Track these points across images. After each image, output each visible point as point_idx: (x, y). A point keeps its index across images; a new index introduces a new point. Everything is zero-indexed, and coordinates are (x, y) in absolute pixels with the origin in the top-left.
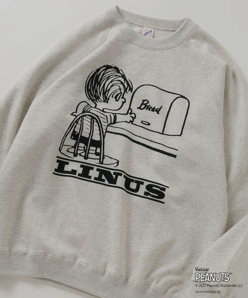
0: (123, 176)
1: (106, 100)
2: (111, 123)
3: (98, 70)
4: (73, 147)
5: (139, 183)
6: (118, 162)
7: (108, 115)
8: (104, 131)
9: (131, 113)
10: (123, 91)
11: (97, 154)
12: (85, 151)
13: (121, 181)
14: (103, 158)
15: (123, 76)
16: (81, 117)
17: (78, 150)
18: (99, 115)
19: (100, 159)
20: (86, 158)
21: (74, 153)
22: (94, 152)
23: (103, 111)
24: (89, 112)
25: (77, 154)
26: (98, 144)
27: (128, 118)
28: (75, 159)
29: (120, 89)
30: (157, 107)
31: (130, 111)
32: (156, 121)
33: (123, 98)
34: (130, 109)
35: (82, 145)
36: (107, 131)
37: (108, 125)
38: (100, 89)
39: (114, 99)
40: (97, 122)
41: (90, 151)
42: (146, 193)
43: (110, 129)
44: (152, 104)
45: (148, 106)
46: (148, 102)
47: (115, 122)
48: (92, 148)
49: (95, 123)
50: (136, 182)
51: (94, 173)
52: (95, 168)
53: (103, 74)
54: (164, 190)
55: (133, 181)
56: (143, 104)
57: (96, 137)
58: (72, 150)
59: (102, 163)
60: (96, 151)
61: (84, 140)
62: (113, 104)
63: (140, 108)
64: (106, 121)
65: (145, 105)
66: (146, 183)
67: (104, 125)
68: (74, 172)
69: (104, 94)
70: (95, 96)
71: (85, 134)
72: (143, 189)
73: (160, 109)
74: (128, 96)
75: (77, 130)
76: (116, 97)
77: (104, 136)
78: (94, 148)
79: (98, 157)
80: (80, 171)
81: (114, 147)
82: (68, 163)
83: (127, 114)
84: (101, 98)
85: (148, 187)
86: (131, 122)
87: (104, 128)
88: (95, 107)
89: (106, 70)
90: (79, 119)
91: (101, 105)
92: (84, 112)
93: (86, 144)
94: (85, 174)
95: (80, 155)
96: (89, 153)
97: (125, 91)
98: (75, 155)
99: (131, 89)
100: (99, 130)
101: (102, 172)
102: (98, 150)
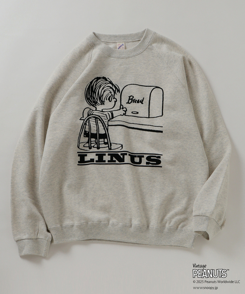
0: (128, 154)
1: (103, 103)
2: (110, 119)
3: (91, 82)
4: (87, 143)
5: (141, 157)
6: (122, 146)
7: (106, 113)
8: (107, 125)
9: (123, 108)
10: (113, 93)
11: (105, 143)
12: (97, 143)
13: (127, 159)
14: (111, 145)
15: (111, 83)
16: (87, 119)
17: (91, 144)
18: (100, 115)
19: (108, 146)
20: (98, 148)
21: (89, 147)
22: (103, 142)
23: (102, 111)
24: (92, 114)
25: (91, 147)
26: (104, 136)
27: (122, 112)
28: (91, 150)
29: (111, 92)
30: (141, 99)
31: (122, 107)
32: (142, 109)
33: (114, 98)
34: (121, 105)
35: (93, 139)
36: (108, 126)
37: (109, 121)
38: (96, 96)
39: (108, 101)
40: (100, 120)
41: (100, 143)
42: (147, 163)
43: (110, 123)
44: (136, 98)
45: (134, 100)
46: (133, 97)
47: (113, 117)
48: (100, 140)
49: (99, 122)
50: (138, 156)
51: (107, 158)
52: (107, 154)
53: (96, 85)
54: (160, 157)
55: (136, 156)
56: (129, 99)
57: (102, 131)
58: (87, 145)
59: (111, 149)
60: (104, 141)
61: (94, 136)
62: (108, 105)
63: (128, 103)
64: (106, 118)
65: (132, 100)
66: (146, 156)
67: (106, 121)
68: (92, 160)
69: (100, 98)
70: (94, 102)
71: (94, 131)
72: (144, 161)
73: (143, 100)
74: (117, 96)
75: (87, 130)
76: (109, 99)
77: (107, 130)
78: (103, 140)
79: (107, 145)
80: (96, 158)
81: (117, 136)
82: (86, 155)
83: (120, 109)
84: (99, 102)
85: (148, 158)
86: (125, 114)
87: (106, 123)
88: (96, 110)
89: (97, 81)
90: (86, 121)
91: (100, 108)
92: (88, 115)
93: (96, 138)
94: (101, 160)
95: (93, 147)
96: (99, 144)
97: (115, 93)
98: (90, 148)
99: (119, 91)
100: (103, 126)
101: (112, 156)
102: (106, 141)
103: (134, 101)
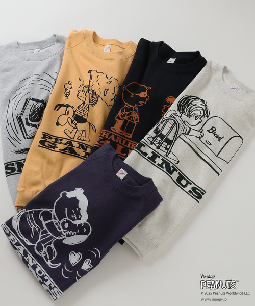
0: (178, 172)
1: (189, 116)
2: (185, 133)
3: (191, 97)
4: (153, 138)
5: (188, 183)
7: (186, 127)
8: (178, 136)
9: (201, 132)
10: (202, 115)
11: (166, 148)
12: (159, 143)
13: (175, 175)
14: (170, 153)
15: (206, 106)
16: (167, 119)
17: (155, 141)
18: (180, 123)
19: (167, 153)
20: (158, 148)
21: (152, 142)
22: (165, 146)
23: (184, 122)
24: (175, 118)
25: (153, 143)
26: (170, 142)
27: (199, 134)
28: (151, 146)
29: (201, 113)
30: (220, 136)
31: (201, 130)
32: (217, 145)
33: (200, 119)
34: (202, 129)
35: (159, 139)
36: (179, 137)
37: (182, 133)
38: (187, 108)
39: (194, 118)
40: (177, 127)
41: (162, 145)
42: (190, 191)
43: (182, 136)
44: (218, 132)
45: (215, 132)
46: (215, 130)
47: (188, 134)
48: (164, 143)
49: (175, 127)
50: (187, 181)
51: (159, 161)
52: (161, 157)
53: (193, 101)
54: (203, 194)
55: (185, 179)
56: (212, 129)
57: (171, 137)
58: (151, 139)
59: (167, 156)
60: (166, 146)
61: (162, 136)
63: (208, 131)
64: (182, 130)
65: (213, 131)
66: (193, 185)
67: (180, 132)
68: (146, 154)
69: (189, 112)
70: (183, 111)
71: (164, 132)
72: (189, 188)
73: (222, 138)
75: (160, 128)
76: (196, 117)
77: (176, 139)
78: (166, 144)
79: (166, 151)
80: (150, 155)
81: (180, 149)
82: (145, 146)
83: (199, 131)
84: (186, 113)
85: (193, 188)
86: (200, 138)
87: (179, 134)
88: (180, 117)
89: (195, 99)
90: (164, 121)
91: (184, 117)
92: (171, 117)
93: (162, 139)
94: (153, 159)
95: (155, 145)
96: (161, 145)
97: (204, 115)
98: (152, 144)
99: (208, 116)
100: (175, 133)
101: (164, 162)
102: (168, 147)
103: (215, 134)
